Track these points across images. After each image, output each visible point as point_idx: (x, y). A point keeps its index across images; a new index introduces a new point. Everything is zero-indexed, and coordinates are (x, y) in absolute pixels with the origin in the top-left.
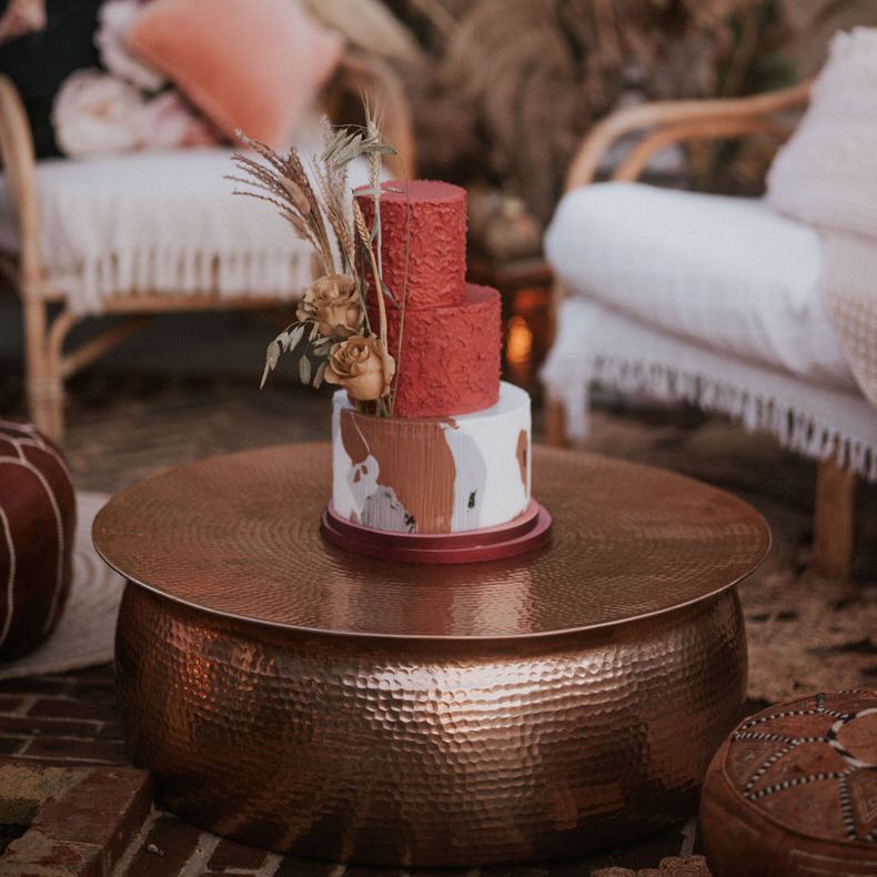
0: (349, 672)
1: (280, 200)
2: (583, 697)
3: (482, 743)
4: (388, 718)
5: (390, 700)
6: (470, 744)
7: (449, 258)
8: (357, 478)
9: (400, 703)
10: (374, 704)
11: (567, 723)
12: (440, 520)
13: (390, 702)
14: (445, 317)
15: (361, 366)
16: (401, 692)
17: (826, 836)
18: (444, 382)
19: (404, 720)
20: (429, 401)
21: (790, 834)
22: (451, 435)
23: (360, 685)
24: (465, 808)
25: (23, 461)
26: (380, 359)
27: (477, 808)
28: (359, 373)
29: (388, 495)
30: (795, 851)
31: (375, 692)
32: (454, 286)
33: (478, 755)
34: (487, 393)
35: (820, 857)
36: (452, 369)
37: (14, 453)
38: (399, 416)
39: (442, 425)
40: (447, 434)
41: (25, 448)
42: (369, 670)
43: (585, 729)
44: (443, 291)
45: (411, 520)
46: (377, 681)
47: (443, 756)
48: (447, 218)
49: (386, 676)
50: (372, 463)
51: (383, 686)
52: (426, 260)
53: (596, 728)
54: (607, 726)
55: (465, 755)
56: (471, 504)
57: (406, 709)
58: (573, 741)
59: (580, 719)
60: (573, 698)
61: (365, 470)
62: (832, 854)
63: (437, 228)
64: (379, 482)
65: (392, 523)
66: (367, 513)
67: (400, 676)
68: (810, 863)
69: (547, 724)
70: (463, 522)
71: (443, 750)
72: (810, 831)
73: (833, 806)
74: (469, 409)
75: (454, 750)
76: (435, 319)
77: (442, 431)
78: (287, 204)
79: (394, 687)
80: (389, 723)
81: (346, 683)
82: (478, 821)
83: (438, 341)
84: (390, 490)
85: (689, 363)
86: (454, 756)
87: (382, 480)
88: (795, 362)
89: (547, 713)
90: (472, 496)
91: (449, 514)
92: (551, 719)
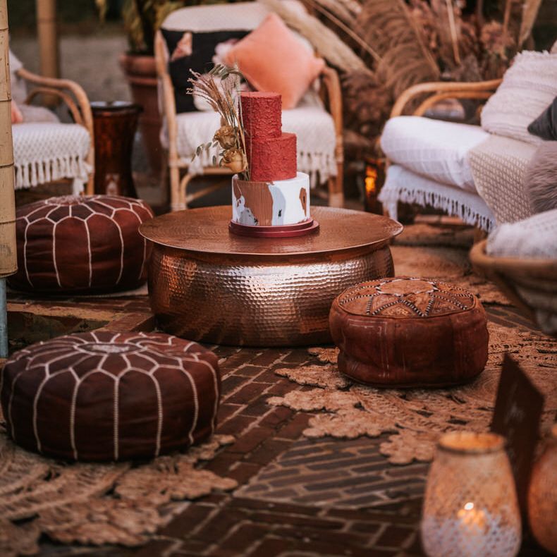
0: (218, 269)
1: (207, 96)
2: (307, 282)
3: (266, 297)
4: (231, 286)
5: (233, 280)
6: (261, 297)
7: (272, 119)
8: (238, 205)
9: (236, 281)
10: (226, 281)
11: (300, 291)
12: (267, 221)
13: (232, 280)
14: (270, 142)
15: (233, 158)
16: (236, 276)
17: (360, 313)
18: (270, 167)
19: (237, 287)
20: (264, 175)
21: (349, 313)
22: (271, 188)
23: (222, 274)
24: (260, 322)
25: (132, 210)
26: (241, 155)
27: (265, 322)
28: (233, 161)
29: (248, 211)
30: (350, 319)
31: (227, 277)
32: (274, 130)
33: (265, 301)
34: (288, 173)
35: (356, 321)
36: (273, 162)
37: (129, 207)
38: (252, 180)
39: (267, 183)
40: (269, 187)
41: (133, 206)
42: (226, 268)
43: (308, 294)
44: (269, 132)
45: (256, 221)
46: (228, 273)
47: (251, 301)
48: (271, 104)
49: (231, 271)
50: (242, 198)
51: (230, 274)
52: (263, 120)
53: (312, 294)
54: (316, 294)
55: (260, 301)
56: (280, 215)
57: (238, 283)
58: (302, 298)
59: (305, 290)
60: (302, 282)
61: (240, 201)
62: (361, 320)
63: (266, 107)
64: (245, 206)
65: (250, 222)
66: (241, 219)
67: (236, 271)
68: (352, 323)
69: (291, 291)
70: (276, 222)
71: (251, 299)
72: (355, 312)
73: (365, 304)
74: (280, 179)
75: (255, 299)
76: (265, 143)
77: (267, 186)
78: (209, 98)
79: (234, 275)
80: (231, 288)
81: (217, 273)
82: (265, 328)
83: (266, 151)
84: (248, 209)
85: (430, 188)
86: (256, 301)
87: (246, 205)
88: (460, 184)
89: (292, 287)
90: (280, 212)
91: (271, 219)
92: (294, 289)
